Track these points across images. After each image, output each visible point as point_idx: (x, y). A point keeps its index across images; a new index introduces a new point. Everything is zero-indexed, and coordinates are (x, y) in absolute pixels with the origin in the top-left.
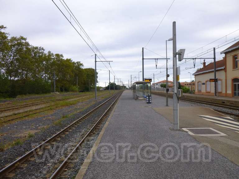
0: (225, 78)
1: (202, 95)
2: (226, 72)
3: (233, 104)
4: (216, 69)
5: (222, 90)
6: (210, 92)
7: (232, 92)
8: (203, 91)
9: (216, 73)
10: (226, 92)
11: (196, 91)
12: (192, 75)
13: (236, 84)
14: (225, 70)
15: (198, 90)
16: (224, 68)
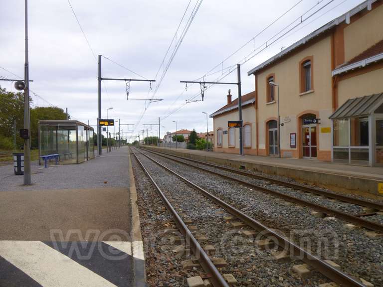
0: (255, 121)
1: (224, 152)
2: (257, 108)
3: (257, 170)
4: (242, 105)
5: (251, 144)
6: (234, 148)
7: (267, 146)
8: (225, 145)
9: (242, 111)
10: (257, 146)
11: (216, 146)
12: (209, 117)
13: (273, 131)
14: (255, 104)
15: (218, 144)
16: (254, 102)
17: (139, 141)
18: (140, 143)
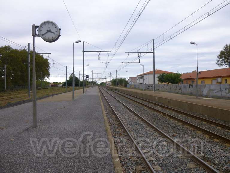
17: (106, 82)
18: (107, 84)
